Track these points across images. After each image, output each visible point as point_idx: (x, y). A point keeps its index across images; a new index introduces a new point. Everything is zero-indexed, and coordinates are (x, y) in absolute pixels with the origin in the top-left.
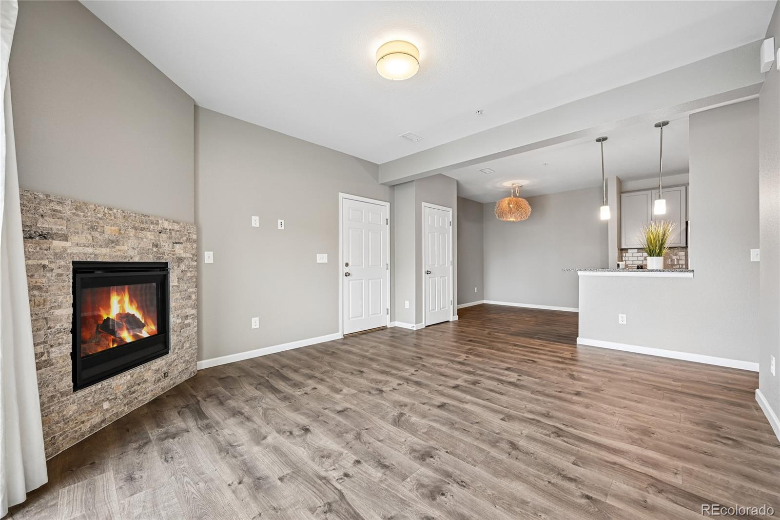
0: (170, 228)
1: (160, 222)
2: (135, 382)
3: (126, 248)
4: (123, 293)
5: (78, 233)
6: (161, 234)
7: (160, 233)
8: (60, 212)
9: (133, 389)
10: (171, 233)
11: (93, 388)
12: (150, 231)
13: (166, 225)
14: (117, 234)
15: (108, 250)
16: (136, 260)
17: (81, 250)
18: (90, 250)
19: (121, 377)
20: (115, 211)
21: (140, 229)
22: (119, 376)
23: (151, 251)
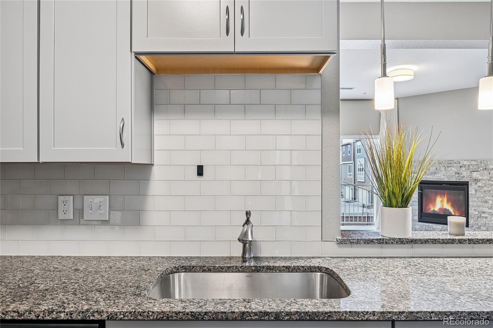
0: (469, 164)
1: (461, 162)
3: (440, 175)
4: (443, 196)
6: (462, 168)
7: (461, 167)
10: (469, 167)
12: (453, 167)
13: (465, 163)
14: (435, 170)
15: (432, 176)
16: (446, 180)
21: (448, 167)
22: (436, 225)
23: (454, 176)
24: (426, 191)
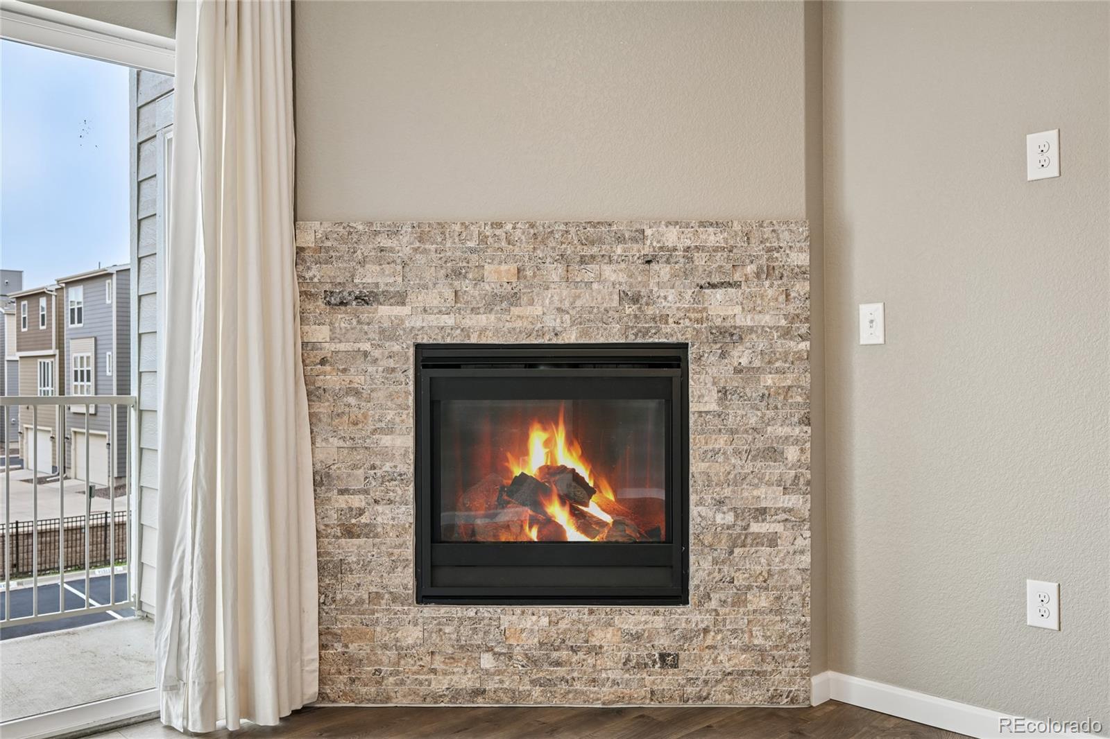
0: (688, 243)
1: (648, 232)
2: (564, 641)
3: (538, 310)
5: (425, 287)
6: (654, 266)
7: (649, 262)
8: (392, 250)
9: (555, 655)
10: (690, 259)
11: (457, 611)
12: (610, 262)
13: (672, 237)
14: (514, 280)
15: (492, 317)
16: (571, 337)
17: (434, 320)
18: (449, 320)
19: (523, 612)
20: (509, 227)
21: (583, 261)
22: (518, 609)
23: (616, 315)
24: (458, 408)
